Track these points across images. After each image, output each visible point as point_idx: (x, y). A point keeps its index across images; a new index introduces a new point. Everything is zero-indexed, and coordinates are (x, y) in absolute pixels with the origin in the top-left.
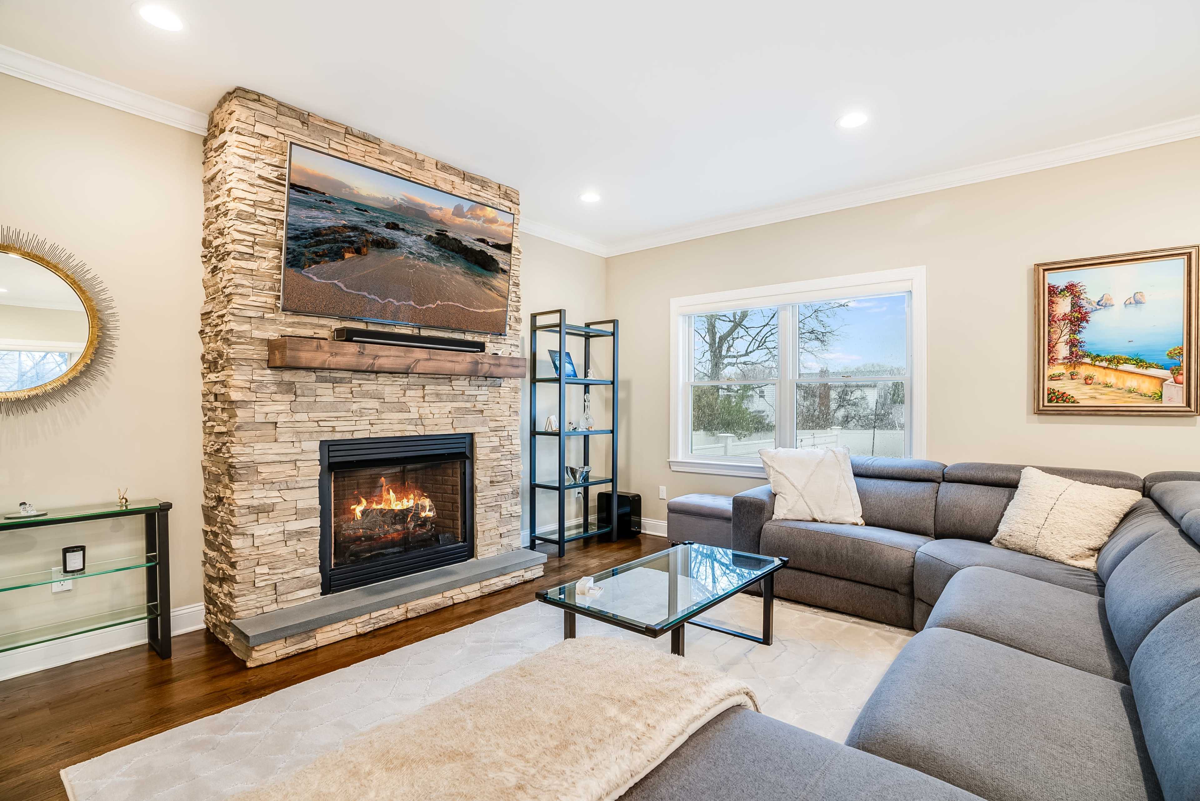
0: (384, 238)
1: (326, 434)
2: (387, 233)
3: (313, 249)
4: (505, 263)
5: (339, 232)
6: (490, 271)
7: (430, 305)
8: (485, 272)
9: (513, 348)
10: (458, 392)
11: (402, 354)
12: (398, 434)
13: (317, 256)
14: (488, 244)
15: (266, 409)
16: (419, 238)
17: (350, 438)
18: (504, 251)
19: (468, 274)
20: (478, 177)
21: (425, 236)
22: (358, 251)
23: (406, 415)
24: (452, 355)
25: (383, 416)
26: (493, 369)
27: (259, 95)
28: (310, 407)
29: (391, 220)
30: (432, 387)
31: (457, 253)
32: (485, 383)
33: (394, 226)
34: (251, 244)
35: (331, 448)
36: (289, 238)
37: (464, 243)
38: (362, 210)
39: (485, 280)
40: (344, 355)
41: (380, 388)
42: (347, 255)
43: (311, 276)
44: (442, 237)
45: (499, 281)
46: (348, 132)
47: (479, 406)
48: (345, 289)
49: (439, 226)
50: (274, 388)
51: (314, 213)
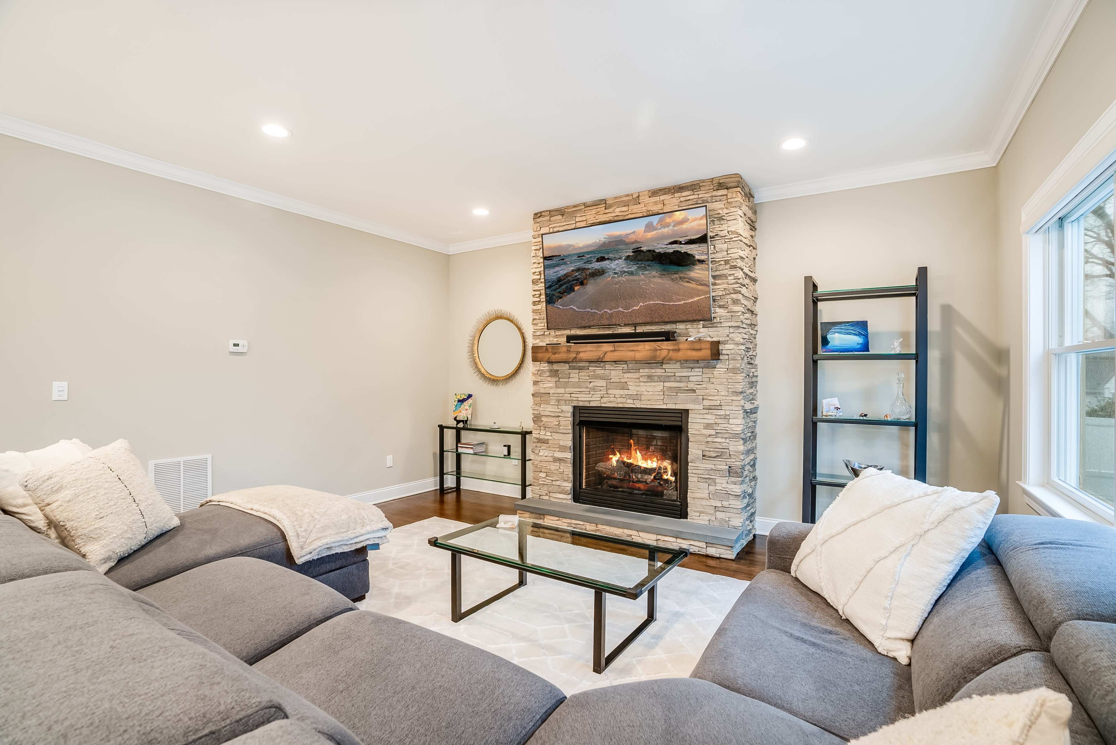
0: (596, 269)
1: (575, 402)
2: (597, 265)
3: (558, 290)
4: (702, 254)
5: (570, 276)
6: (686, 265)
7: (634, 308)
8: (681, 268)
10: (669, 374)
12: (620, 405)
13: (561, 294)
14: (680, 243)
15: (545, 386)
16: (620, 260)
17: (588, 405)
18: (699, 243)
19: (664, 275)
21: (624, 257)
22: (582, 284)
23: (626, 392)
24: (633, 346)
25: (610, 392)
28: (566, 385)
29: (600, 255)
30: (647, 370)
31: (652, 261)
32: (698, 365)
33: (602, 259)
34: (538, 296)
35: (581, 411)
36: (546, 288)
37: (657, 251)
38: (581, 257)
39: (682, 275)
41: (607, 372)
42: (576, 288)
43: (559, 306)
44: (638, 253)
45: (697, 272)
47: (691, 386)
48: (577, 310)
49: (634, 246)
50: (548, 374)
51: (557, 269)
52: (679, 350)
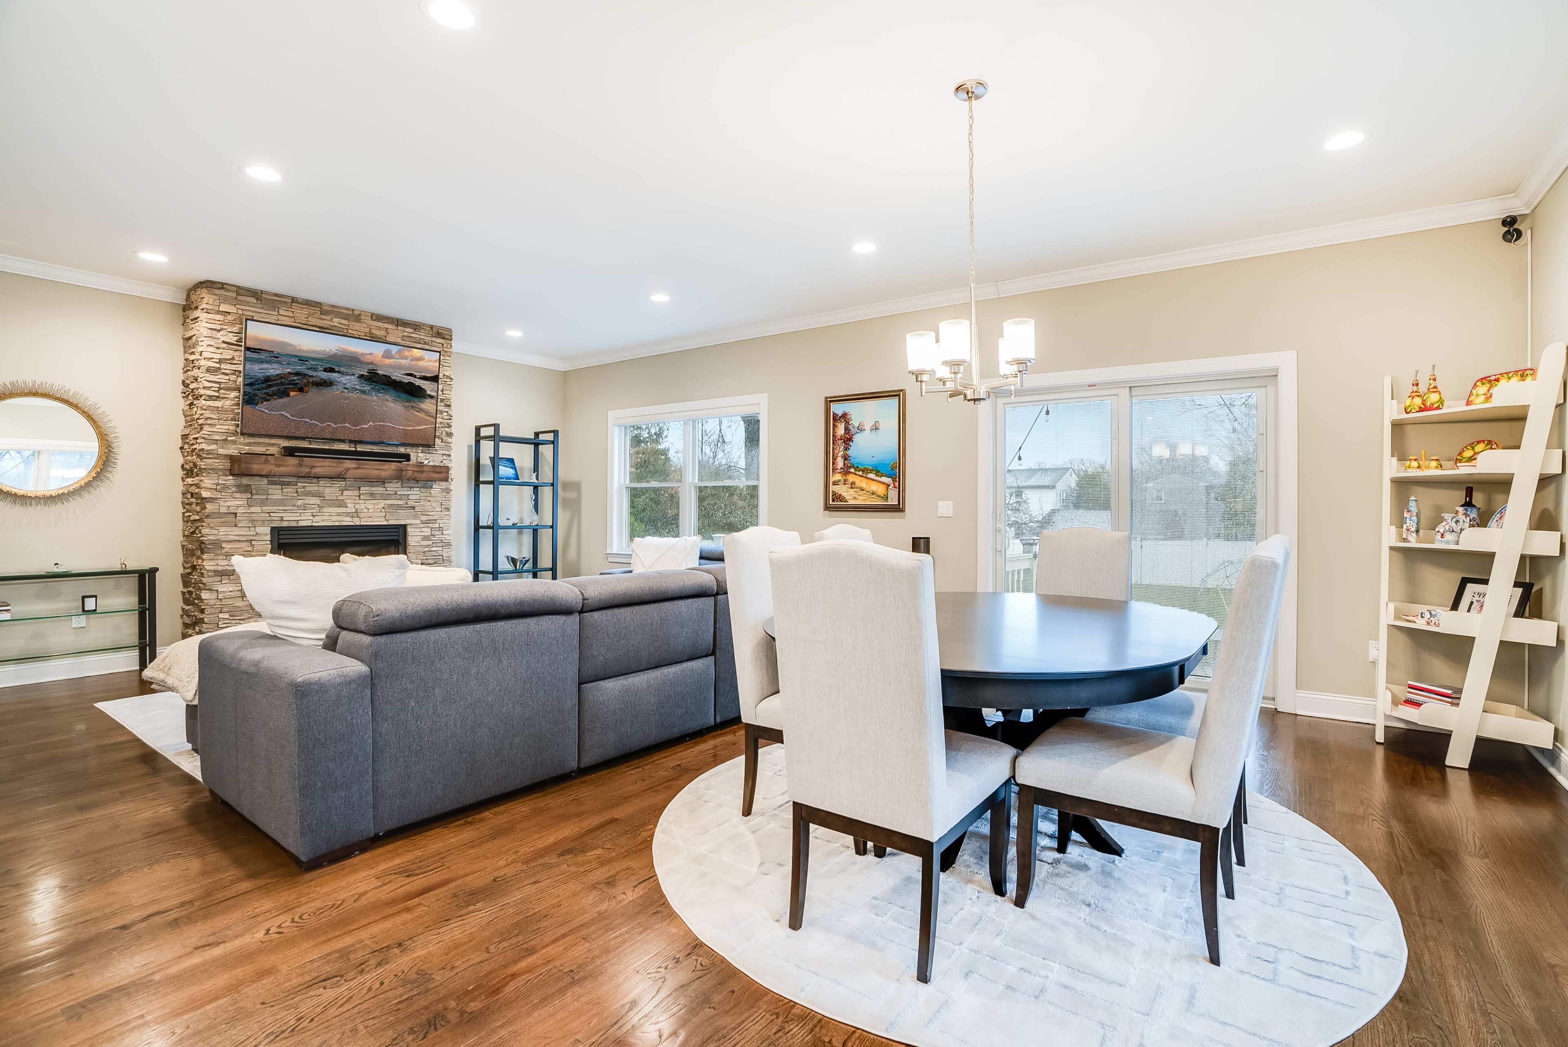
0: (322, 379)
1: (275, 522)
2: (325, 375)
3: (264, 391)
4: (432, 391)
5: (285, 378)
6: (418, 397)
7: (363, 426)
8: (413, 398)
9: (444, 457)
10: (391, 493)
11: (335, 465)
12: (337, 524)
13: (268, 395)
14: (415, 377)
15: (228, 504)
16: (353, 377)
17: (296, 525)
18: (431, 381)
19: (397, 400)
20: (411, 322)
21: (357, 375)
22: (301, 390)
23: (343, 510)
24: (379, 464)
25: (324, 510)
26: (416, 474)
27: (222, 284)
28: (263, 503)
29: (328, 366)
30: (367, 488)
31: (386, 385)
32: (417, 485)
33: (332, 370)
34: (217, 389)
35: (281, 533)
36: (245, 385)
37: (393, 378)
38: (303, 361)
39: (414, 405)
40: (287, 466)
41: (321, 489)
42: (292, 394)
43: (263, 410)
44: (373, 374)
45: (428, 405)
46: (294, 300)
47: (411, 503)
48: (291, 418)
49: (370, 367)
50: (234, 489)
51: (265, 366)
52: (422, 472)
